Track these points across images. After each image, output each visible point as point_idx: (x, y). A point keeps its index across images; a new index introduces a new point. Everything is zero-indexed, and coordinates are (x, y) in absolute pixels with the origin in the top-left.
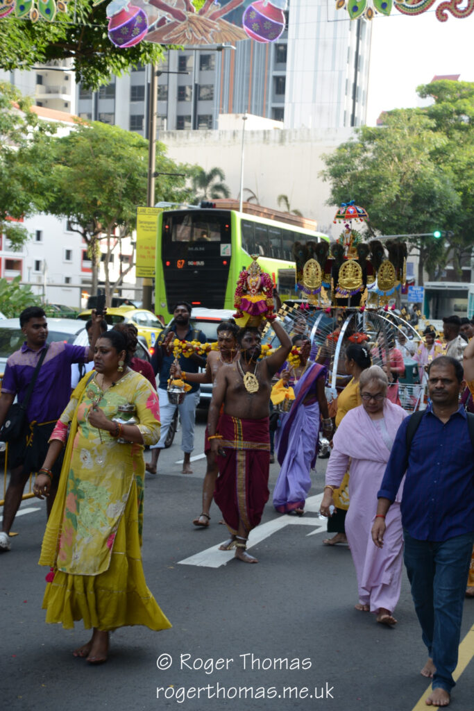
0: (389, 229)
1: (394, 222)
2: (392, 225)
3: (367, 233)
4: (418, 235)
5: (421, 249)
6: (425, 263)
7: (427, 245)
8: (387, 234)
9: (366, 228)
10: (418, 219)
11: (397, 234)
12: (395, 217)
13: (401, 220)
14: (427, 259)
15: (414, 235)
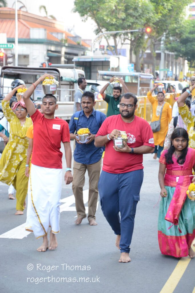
0: (110, 28)
1: (114, 23)
2: (112, 25)
3: (97, 30)
4: (129, 31)
5: (131, 40)
6: (133, 49)
7: (135, 37)
8: (110, 31)
9: (97, 27)
10: (129, 21)
11: (116, 31)
12: (114, 20)
13: (118, 22)
14: (134, 46)
15: (126, 31)
